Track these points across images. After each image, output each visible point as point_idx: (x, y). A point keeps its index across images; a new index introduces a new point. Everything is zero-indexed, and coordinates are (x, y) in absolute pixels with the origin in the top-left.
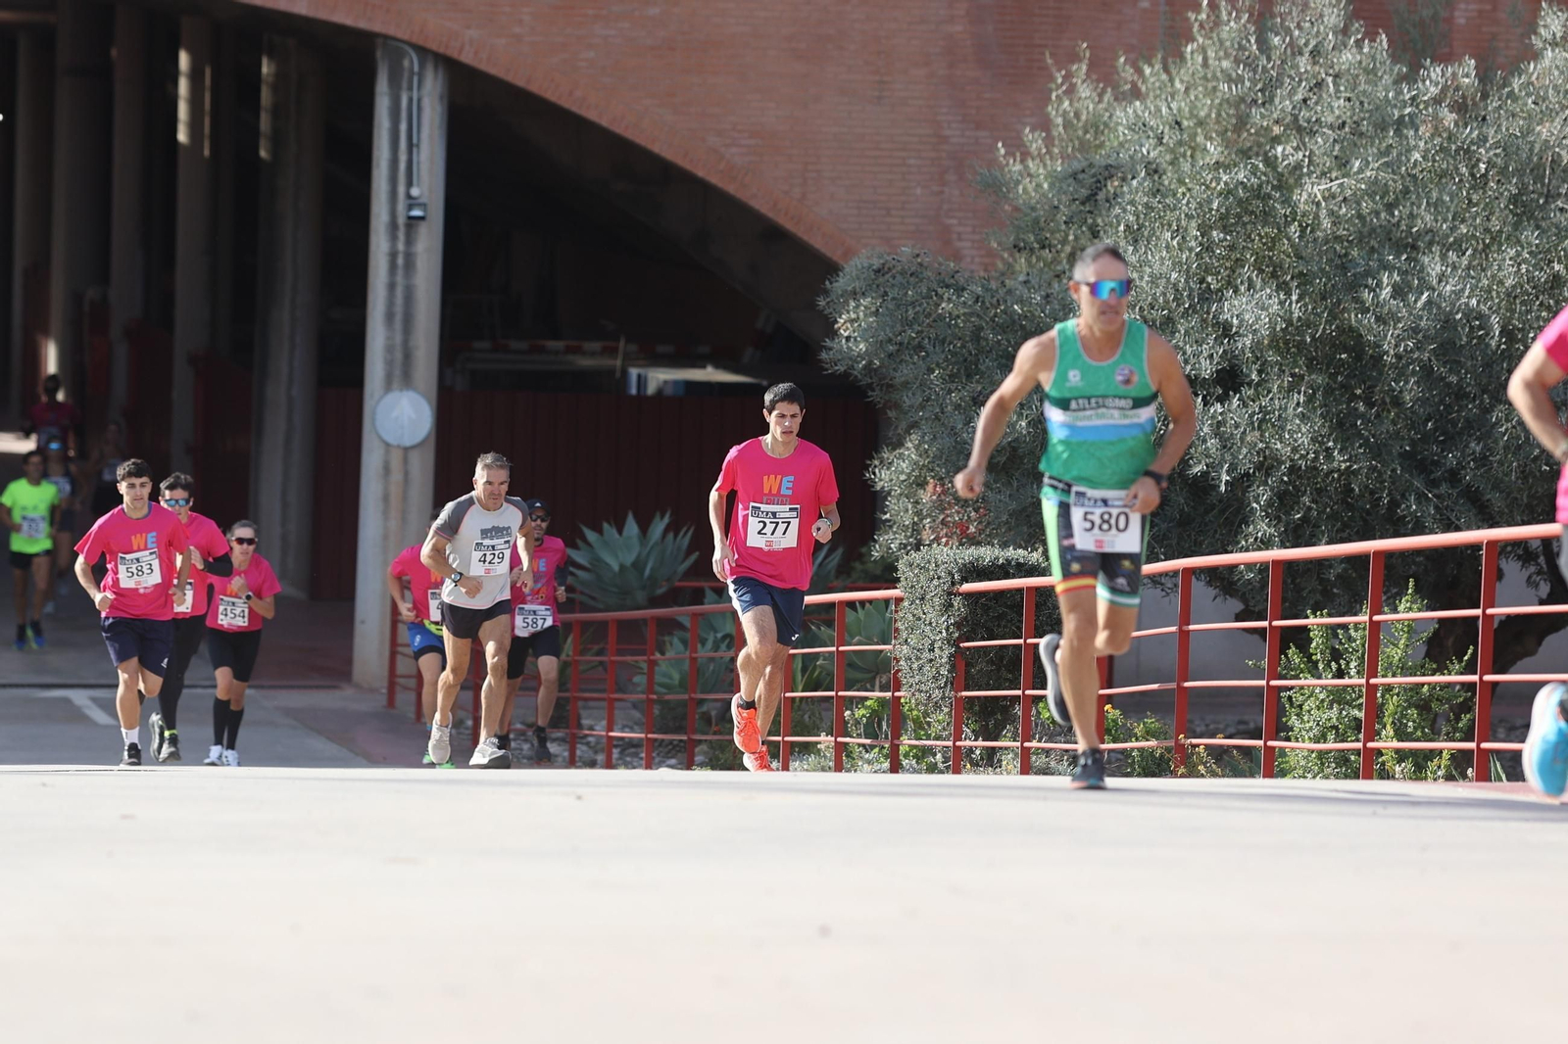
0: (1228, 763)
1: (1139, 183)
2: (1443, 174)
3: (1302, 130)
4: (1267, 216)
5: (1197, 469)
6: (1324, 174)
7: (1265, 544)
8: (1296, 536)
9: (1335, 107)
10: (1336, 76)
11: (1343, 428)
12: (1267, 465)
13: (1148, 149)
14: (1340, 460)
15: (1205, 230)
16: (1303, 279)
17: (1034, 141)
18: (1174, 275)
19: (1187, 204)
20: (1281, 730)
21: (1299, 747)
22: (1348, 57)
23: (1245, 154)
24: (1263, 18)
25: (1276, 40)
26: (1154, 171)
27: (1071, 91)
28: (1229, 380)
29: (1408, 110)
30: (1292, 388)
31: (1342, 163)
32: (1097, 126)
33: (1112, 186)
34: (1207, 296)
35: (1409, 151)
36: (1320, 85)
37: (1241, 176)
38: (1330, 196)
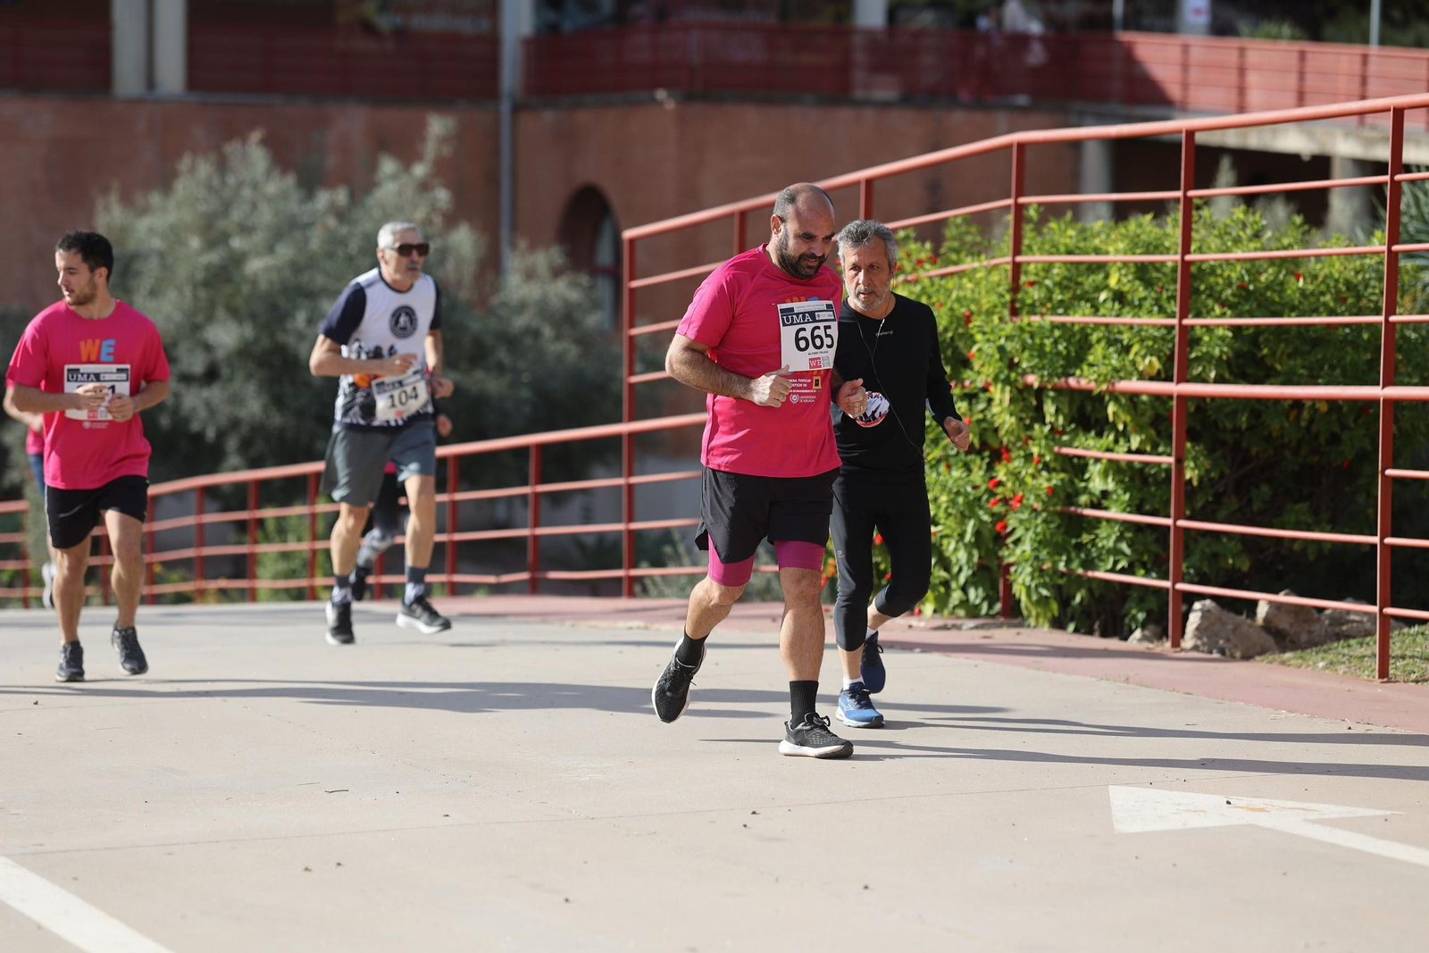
0: (225, 595)
1: (154, 264)
2: (330, 255)
3: (245, 229)
4: (229, 280)
5: (195, 426)
6: (259, 254)
7: (235, 469)
8: (255, 464)
9: (266, 216)
10: (268, 200)
11: (278, 401)
12: (235, 423)
13: (157, 243)
14: (277, 420)
15: (195, 286)
16: (253, 317)
18: (178, 317)
19: (182, 271)
20: (253, 576)
21: (264, 584)
22: (272, 188)
23: (210, 244)
24: (222, 166)
25: (231, 180)
26: (162, 255)
27: (107, 209)
28: (211, 375)
29: (305, 219)
30: (249, 376)
31: (271, 250)
33: (137, 266)
34: (196, 328)
35: (306, 241)
36: (254, 206)
37: (214, 257)
38: (268, 269)
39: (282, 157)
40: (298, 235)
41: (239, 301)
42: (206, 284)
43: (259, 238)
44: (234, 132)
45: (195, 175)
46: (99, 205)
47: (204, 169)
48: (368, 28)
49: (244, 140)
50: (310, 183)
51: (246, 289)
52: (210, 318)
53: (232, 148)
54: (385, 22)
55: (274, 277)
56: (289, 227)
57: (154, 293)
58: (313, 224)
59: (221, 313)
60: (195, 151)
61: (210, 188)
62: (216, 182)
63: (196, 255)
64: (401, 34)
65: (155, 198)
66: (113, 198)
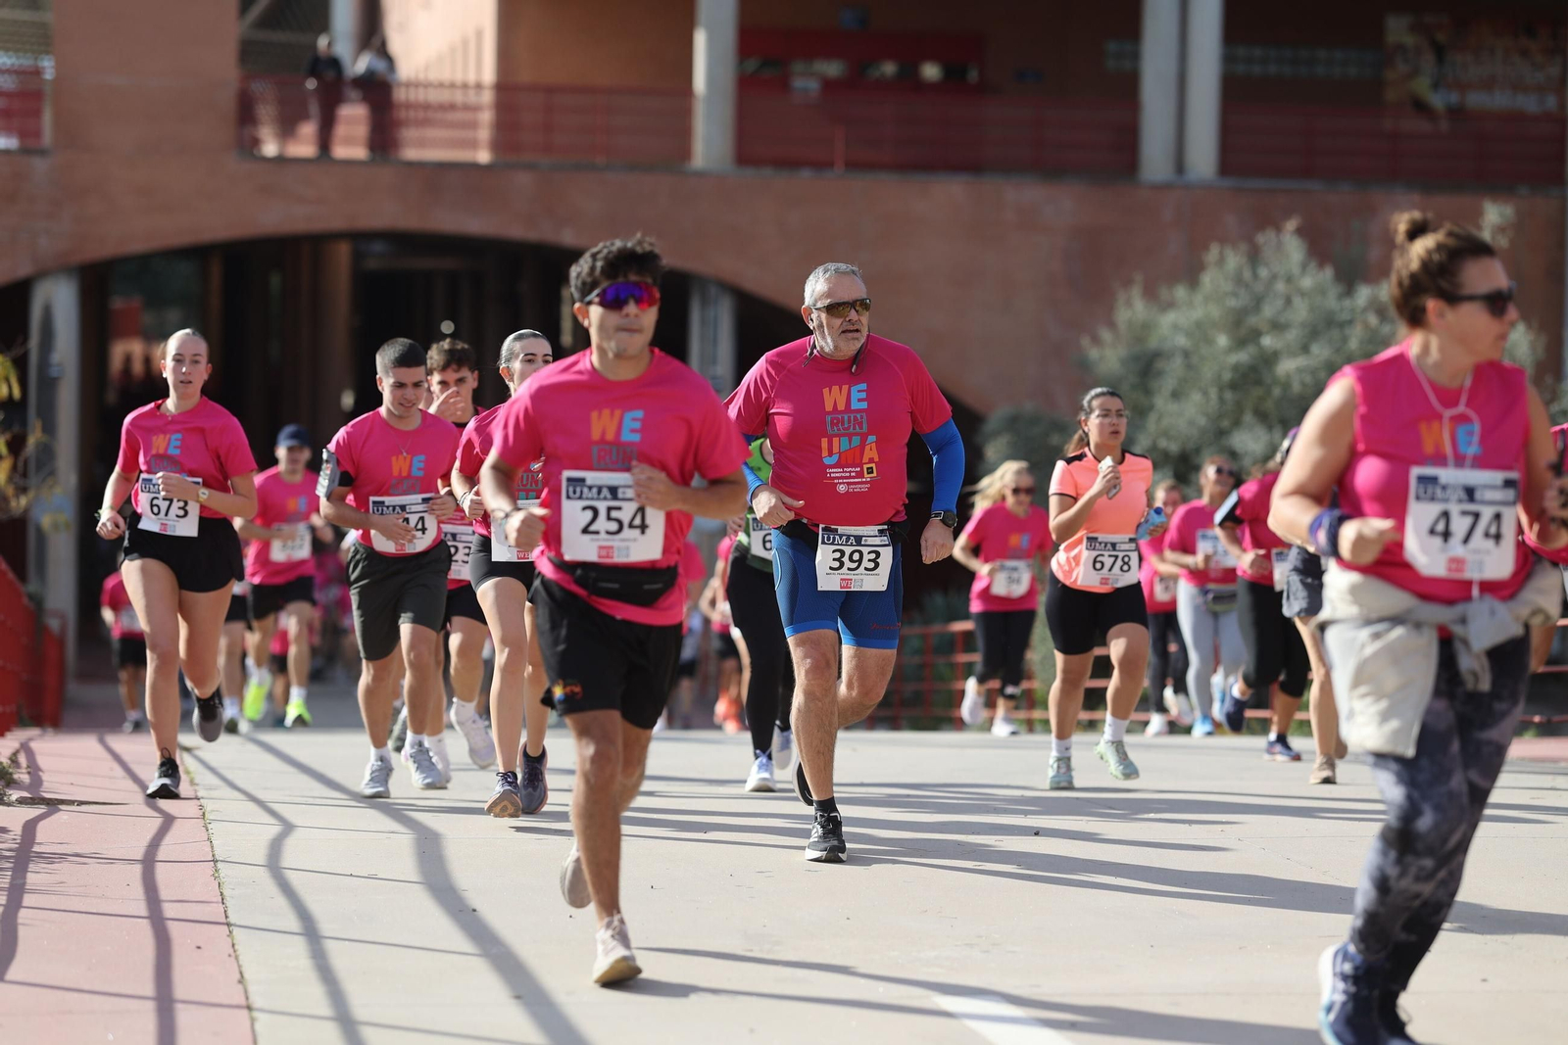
1: (1177, 363)
3: (1277, 327)
4: (1259, 382)
6: (1293, 354)
9: (1301, 311)
10: (1303, 294)
13: (1181, 341)
15: (1221, 390)
17: (1106, 335)
18: (1202, 421)
19: (1208, 372)
22: (1307, 282)
23: (1240, 343)
24: (1254, 257)
25: (1263, 272)
26: (1186, 354)
27: (1129, 304)
29: (1345, 316)
31: (1305, 349)
32: (1147, 327)
33: (1159, 365)
34: (1221, 434)
35: (1345, 340)
36: (1288, 301)
37: (1242, 357)
38: (1299, 370)
39: (1319, 249)
40: (1335, 333)
41: (1269, 405)
42: (1233, 386)
43: (1292, 336)
44: (1269, 220)
45: (1222, 268)
46: (1121, 297)
47: (1234, 260)
48: (1420, 107)
49: (1279, 229)
50: (1349, 277)
51: (1277, 392)
52: (1237, 423)
53: (1265, 238)
54: (1438, 101)
55: (1308, 379)
56: (1325, 325)
57: (1176, 395)
58: (1350, 322)
59: (1248, 417)
60: (1223, 241)
61: (1239, 280)
62: (1247, 275)
63: (1224, 354)
64: (1456, 113)
65: (1181, 292)
66: (1136, 292)
